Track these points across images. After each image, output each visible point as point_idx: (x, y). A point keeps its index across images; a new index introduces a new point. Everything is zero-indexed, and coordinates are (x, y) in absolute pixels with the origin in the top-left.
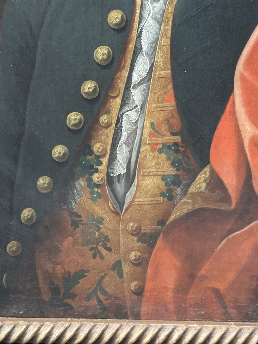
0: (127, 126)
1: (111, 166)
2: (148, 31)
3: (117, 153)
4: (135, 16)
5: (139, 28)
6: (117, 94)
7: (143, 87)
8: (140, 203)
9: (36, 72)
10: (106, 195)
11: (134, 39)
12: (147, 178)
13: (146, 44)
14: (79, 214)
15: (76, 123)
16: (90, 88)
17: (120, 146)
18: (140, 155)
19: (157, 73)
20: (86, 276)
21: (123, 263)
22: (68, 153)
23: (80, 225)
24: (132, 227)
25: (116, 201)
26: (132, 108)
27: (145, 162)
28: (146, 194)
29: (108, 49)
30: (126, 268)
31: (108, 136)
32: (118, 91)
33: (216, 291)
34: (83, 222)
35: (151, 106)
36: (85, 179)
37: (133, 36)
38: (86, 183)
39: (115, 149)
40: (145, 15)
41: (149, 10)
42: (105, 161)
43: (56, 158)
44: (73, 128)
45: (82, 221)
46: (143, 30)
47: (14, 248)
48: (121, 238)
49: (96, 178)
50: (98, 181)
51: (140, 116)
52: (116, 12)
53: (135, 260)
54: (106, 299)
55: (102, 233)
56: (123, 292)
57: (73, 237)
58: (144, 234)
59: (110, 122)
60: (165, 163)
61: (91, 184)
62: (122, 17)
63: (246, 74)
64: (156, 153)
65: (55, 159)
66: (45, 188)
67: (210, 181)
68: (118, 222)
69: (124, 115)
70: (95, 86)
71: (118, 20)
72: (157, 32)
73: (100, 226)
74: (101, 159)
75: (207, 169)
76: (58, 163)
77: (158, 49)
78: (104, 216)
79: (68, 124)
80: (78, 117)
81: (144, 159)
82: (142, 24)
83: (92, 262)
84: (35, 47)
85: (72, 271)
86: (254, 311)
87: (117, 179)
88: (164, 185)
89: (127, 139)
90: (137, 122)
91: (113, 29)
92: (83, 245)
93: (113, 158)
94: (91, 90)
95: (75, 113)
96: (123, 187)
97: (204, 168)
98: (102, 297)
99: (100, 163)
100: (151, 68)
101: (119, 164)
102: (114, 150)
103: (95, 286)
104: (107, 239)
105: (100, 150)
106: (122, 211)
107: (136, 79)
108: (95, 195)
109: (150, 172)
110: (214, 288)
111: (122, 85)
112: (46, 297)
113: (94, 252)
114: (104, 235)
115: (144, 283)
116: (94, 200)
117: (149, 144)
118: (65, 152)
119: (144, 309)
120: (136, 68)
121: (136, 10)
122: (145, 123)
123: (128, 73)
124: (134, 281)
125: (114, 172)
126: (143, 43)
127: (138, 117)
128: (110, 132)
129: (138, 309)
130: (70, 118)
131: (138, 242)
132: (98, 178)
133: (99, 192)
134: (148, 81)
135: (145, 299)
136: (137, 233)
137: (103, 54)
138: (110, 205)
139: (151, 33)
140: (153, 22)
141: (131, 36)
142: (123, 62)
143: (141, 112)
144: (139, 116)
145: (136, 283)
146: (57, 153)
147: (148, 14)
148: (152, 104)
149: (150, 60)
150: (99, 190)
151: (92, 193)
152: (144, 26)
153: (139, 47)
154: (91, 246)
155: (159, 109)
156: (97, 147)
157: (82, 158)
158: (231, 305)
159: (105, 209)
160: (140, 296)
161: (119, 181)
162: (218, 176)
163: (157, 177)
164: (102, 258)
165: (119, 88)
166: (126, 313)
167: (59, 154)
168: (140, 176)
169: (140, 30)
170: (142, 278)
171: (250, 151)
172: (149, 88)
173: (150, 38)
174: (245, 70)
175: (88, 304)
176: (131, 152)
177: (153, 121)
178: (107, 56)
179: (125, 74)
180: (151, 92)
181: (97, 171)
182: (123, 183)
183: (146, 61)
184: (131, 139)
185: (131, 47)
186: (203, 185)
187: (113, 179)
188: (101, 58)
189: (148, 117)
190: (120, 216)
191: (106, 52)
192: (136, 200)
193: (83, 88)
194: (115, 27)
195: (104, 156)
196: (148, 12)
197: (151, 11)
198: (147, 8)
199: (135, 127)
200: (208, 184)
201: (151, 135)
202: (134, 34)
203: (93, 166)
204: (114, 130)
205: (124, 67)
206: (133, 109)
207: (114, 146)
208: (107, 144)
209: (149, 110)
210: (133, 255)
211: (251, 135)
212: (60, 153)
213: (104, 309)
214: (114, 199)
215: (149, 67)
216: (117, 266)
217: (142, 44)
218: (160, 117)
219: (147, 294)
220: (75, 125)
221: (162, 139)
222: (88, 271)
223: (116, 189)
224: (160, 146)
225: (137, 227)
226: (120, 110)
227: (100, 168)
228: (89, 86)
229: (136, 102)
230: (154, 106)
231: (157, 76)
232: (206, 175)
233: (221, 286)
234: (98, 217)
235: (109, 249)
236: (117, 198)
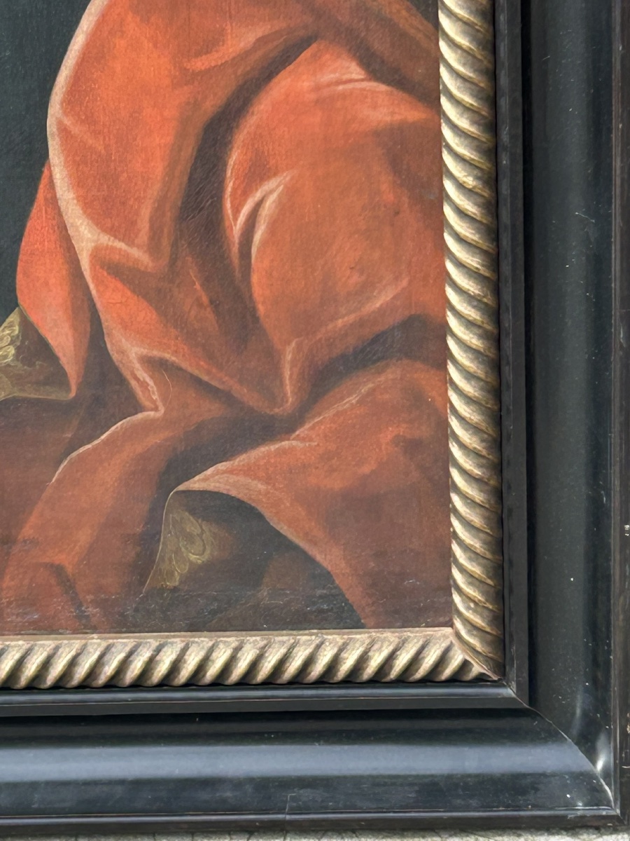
33: (58, 570)
63: (67, 122)
67: (22, 342)
75: (14, 318)
86: (136, 610)
97: (7, 317)
110: (52, 565)
158: (90, 597)
162: (37, 331)
171: (95, 278)
174: (65, 113)
186: (9, 352)
200: (18, 349)
211: (91, 245)
232: (13, 331)
233: (66, 559)
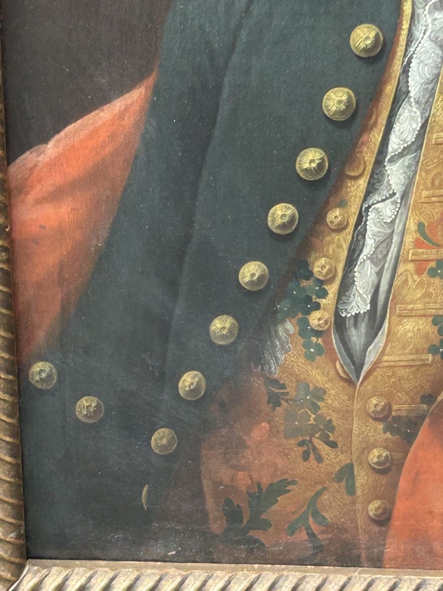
0: (375, 228)
1: (343, 299)
2: (422, 62)
3: (355, 277)
4: (400, 35)
5: (405, 56)
6: (360, 172)
7: (407, 160)
8: (391, 364)
9: (217, 133)
10: (333, 349)
11: (396, 77)
12: (406, 320)
13: (417, 84)
14: (282, 382)
15: (284, 223)
16: (312, 161)
17: (361, 263)
18: (395, 279)
19: (435, 135)
20: (289, 491)
21: (356, 468)
22: (268, 276)
23: (283, 402)
24: (376, 406)
25: (349, 361)
26: (386, 197)
27: (404, 292)
28: (404, 347)
29: (348, 93)
30: (362, 479)
31: (340, 246)
32: (362, 167)
34: (288, 397)
35: (421, 193)
36: (295, 321)
37: (393, 71)
38: (298, 328)
39: (352, 269)
40: (418, 34)
41: (424, 24)
42: (333, 289)
43: (247, 283)
44: (278, 231)
45: (288, 394)
46: (412, 60)
47: (164, 441)
48: (355, 425)
49: (315, 319)
50: (319, 325)
51: (400, 212)
52: (366, 27)
53: (378, 463)
54: (323, 532)
55: (321, 416)
56: (353, 520)
57: (269, 422)
58: (397, 419)
59: (345, 223)
60: (439, 295)
61: (305, 330)
62: (377, 36)
64: (425, 277)
65: (243, 285)
66: (223, 337)
68: (352, 397)
69: (370, 210)
70: (322, 159)
71: (368, 42)
72: (437, 63)
73: (319, 403)
74: (325, 287)
76: (249, 294)
77: (438, 93)
78: (326, 386)
79: (270, 224)
80: (289, 212)
81: (403, 287)
82: (412, 49)
83: (302, 467)
84: (218, 88)
85: (265, 481)
87: (352, 321)
88: (436, 331)
89: (374, 252)
90: (393, 222)
91: (359, 57)
92: (287, 437)
93: (346, 285)
94: (314, 165)
95: (283, 205)
96: (363, 336)
98: (315, 528)
99: (324, 294)
100: (424, 126)
101: (357, 294)
102: (350, 272)
103: (305, 508)
104: (330, 426)
105: (325, 271)
106: (358, 378)
107: (396, 147)
108: (312, 350)
109: (412, 310)
111: (369, 156)
112: (217, 526)
113: (305, 448)
114: (325, 418)
115: (393, 502)
116: (310, 358)
117: (412, 261)
118: (263, 273)
119: (390, 550)
120: (397, 127)
121: (403, 25)
122: (407, 225)
123: (381, 135)
124: (375, 501)
125: (348, 310)
126: (411, 83)
127: (396, 213)
128: (345, 240)
129: (380, 548)
130: (274, 214)
131: (385, 432)
132: (319, 319)
133: (319, 344)
134: (416, 151)
135: (392, 532)
136: (384, 416)
137: (340, 102)
138: (338, 366)
139: (426, 65)
140: (430, 46)
141: (391, 71)
142: (374, 117)
143: (401, 203)
144: (398, 212)
145: (376, 504)
146: (249, 275)
147: (423, 31)
148: (422, 190)
149: (422, 114)
150: (320, 340)
151: (307, 346)
152: (415, 54)
153: (404, 89)
154: (300, 439)
155: (434, 199)
156: (319, 266)
157: (291, 285)
159: (328, 374)
160: (383, 526)
161: (356, 325)
163: (423, 318)
164: (319, 459)
165: (365, 163)
166: (359, 556)
167: (252, 278)
168: (394, 318)
169: (406, 59)
170: (389, 495)
172: (418, 162)
173: (425, 75)
175: (291, 539)
176: (379, 274)
177: (422, 220)
178: (344, 105)
179: (376, 136)
180: (421, 170)
181: (317, 307)
182: (362, 329)
183: (414, 115)
184: (381, 251)
185: (390, 89)
187: (345, 321)
188: (334, 109)
189: (414, 213)
190: (355, 386)
191: (344, 98)
192: (385, 358)
193: (300, 161)
194: (363, 55)
195: (330, 281)
196: (424, 28)
197: (428, 25)
198: (421, 21)
199: (389, 231)
201: (417, 244)
202: (397, 67)
203: (311, 298)
204: (351, 235)
205: (375, 124)
206: (387, 199)
207: (351, 262)
208: (338, 260)
209: (415, 201)
210: (375, 455)
212: (253, 275)
213: (319, 548)
214: (347, 357)
215: (420, 125)
216: (347, 473)
217: (409, 84)
218: (434, 214)
219: (396, 523)
220: (283, 226)
221: (438, 251)
222: (293, 482)
223: (350, 338)
224: (433, 264)
225: (384, 407)
226: (365, 200)
227: (323, 302)
228: (311, 158)
229: (393, 186)
230: (425, 193)
231: (433, 142)
234: (316, 388)
235: (333, 445)
236: (350, 355)
